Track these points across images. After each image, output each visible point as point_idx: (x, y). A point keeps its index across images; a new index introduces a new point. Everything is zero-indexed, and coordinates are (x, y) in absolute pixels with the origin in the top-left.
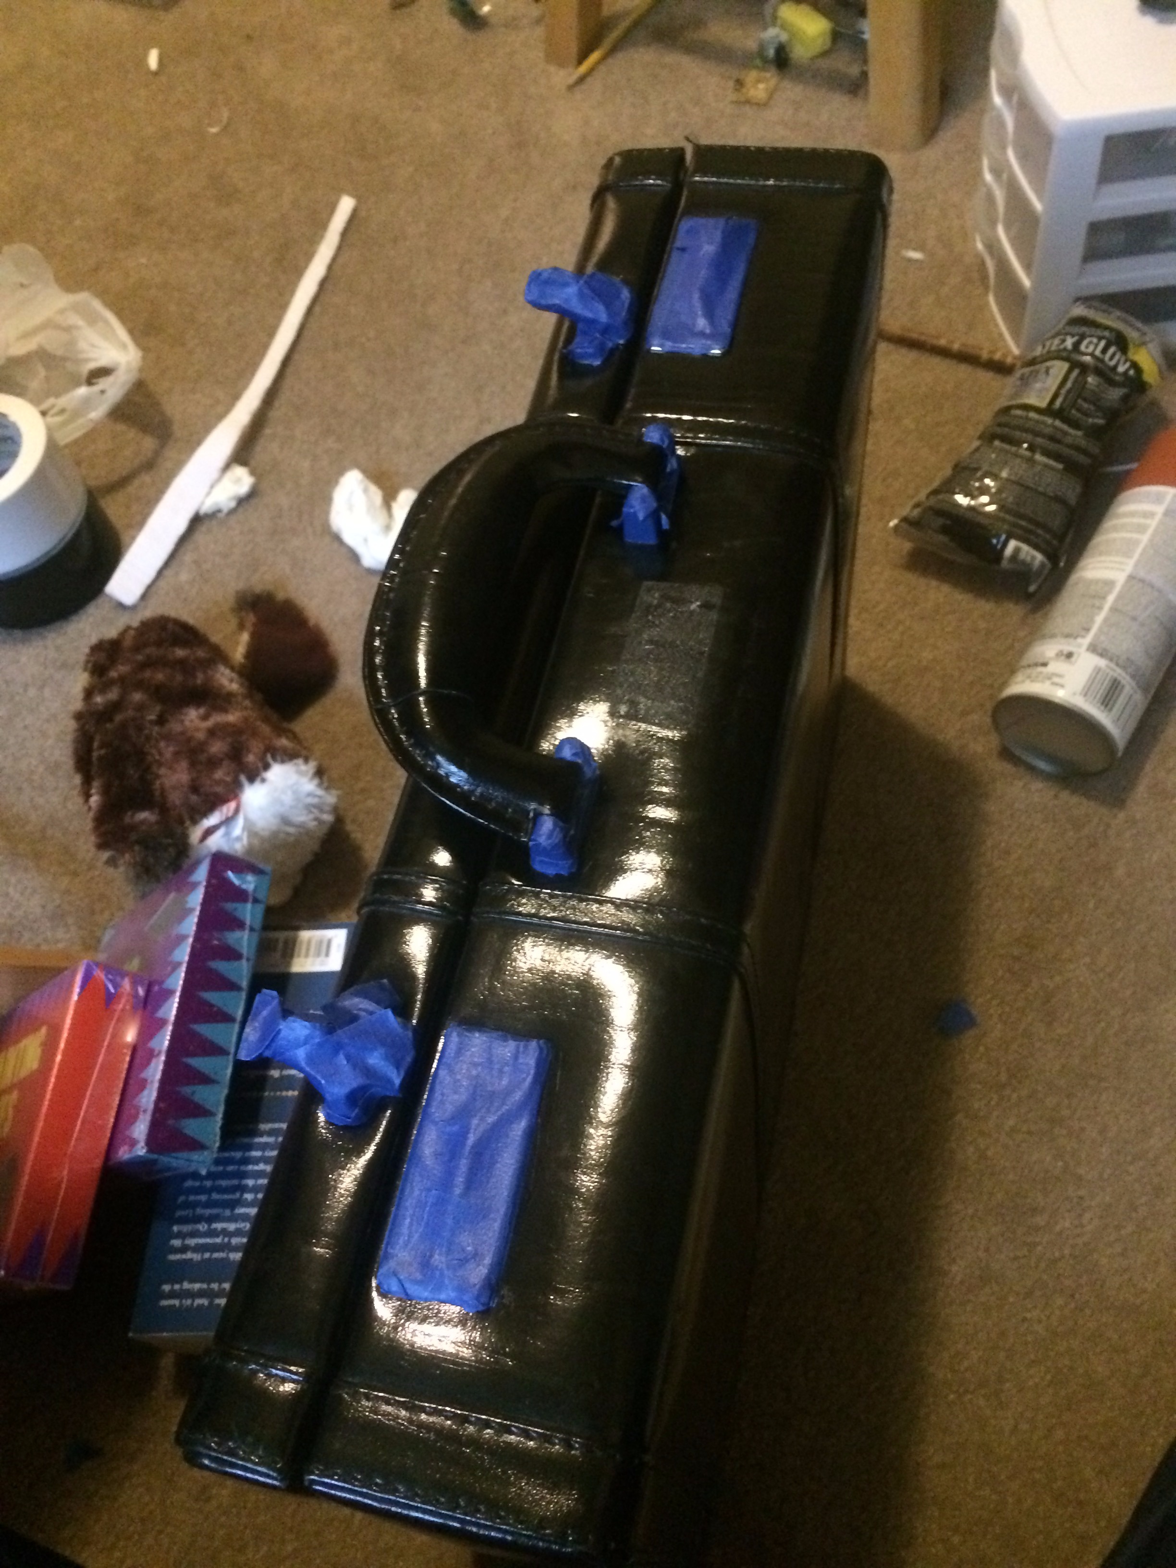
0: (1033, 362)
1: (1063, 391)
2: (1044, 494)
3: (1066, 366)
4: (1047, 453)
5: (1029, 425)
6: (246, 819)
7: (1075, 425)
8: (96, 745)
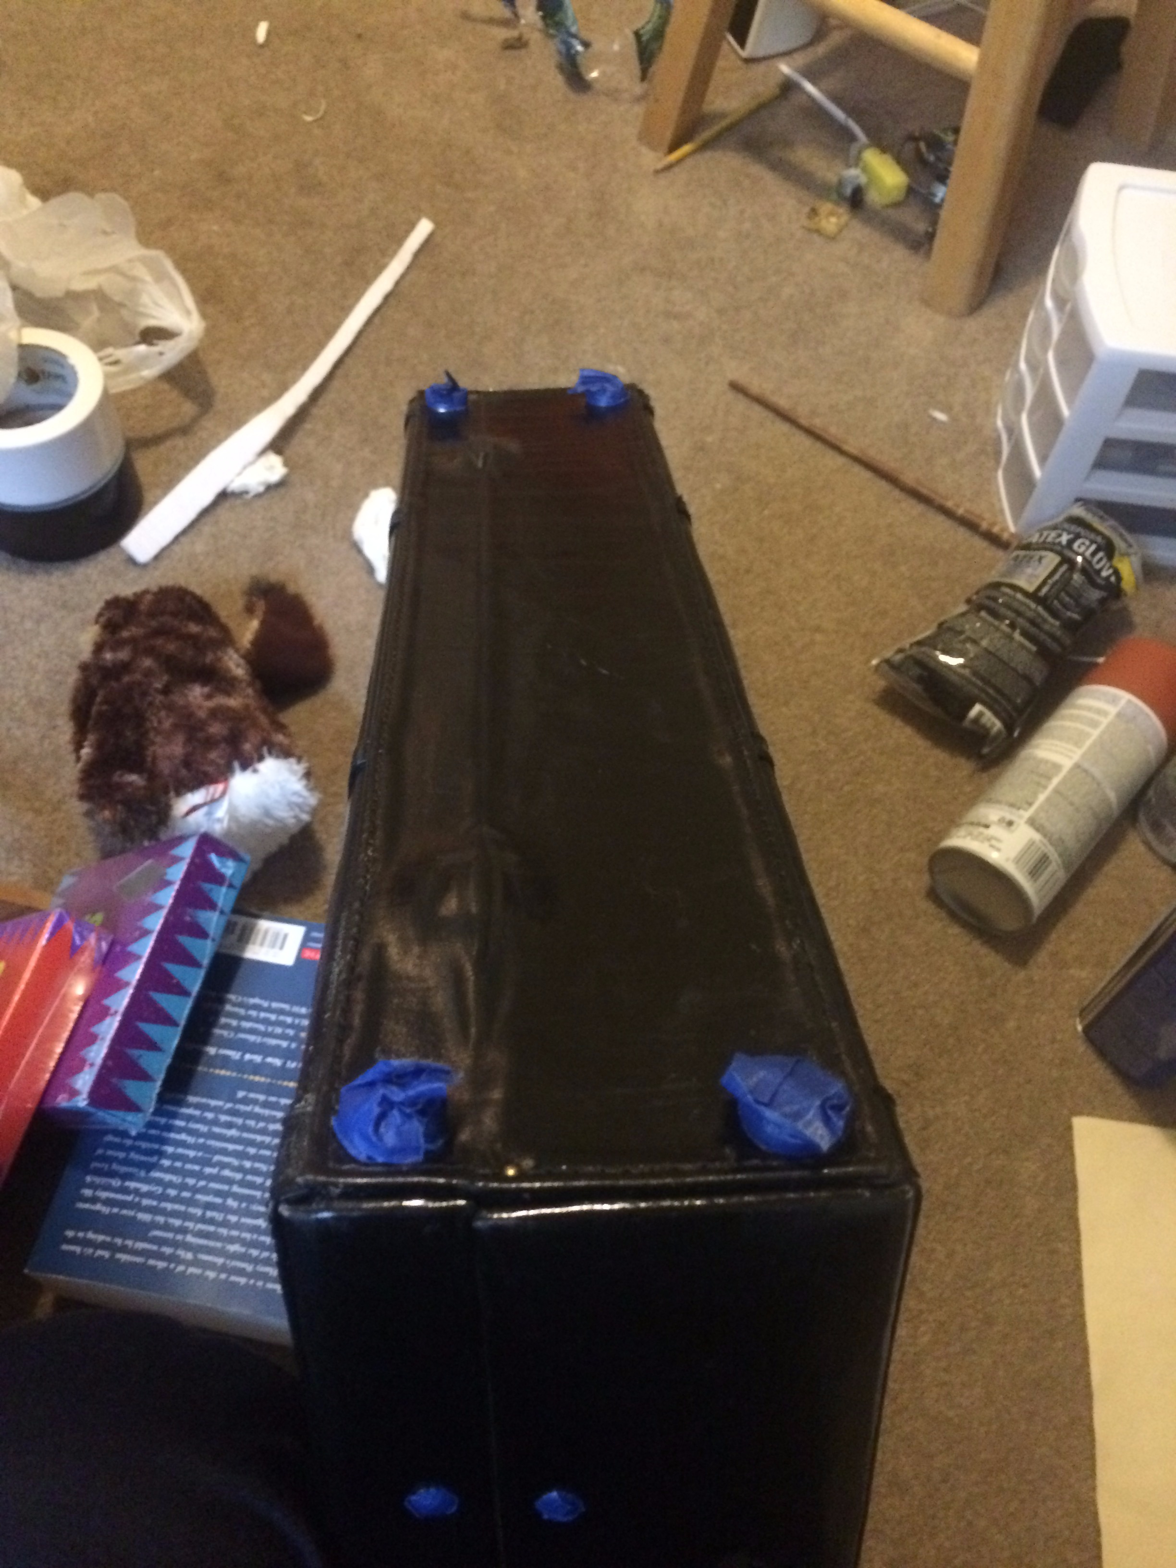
0: (1028, 547)
1: (1050, 582)
2: (1014, 670)
3: (1057, 559)
4: (1025, 634)
5: (1015, 605)
6: (231, 804)
7: (1055, 614)
8: (98, 699)
